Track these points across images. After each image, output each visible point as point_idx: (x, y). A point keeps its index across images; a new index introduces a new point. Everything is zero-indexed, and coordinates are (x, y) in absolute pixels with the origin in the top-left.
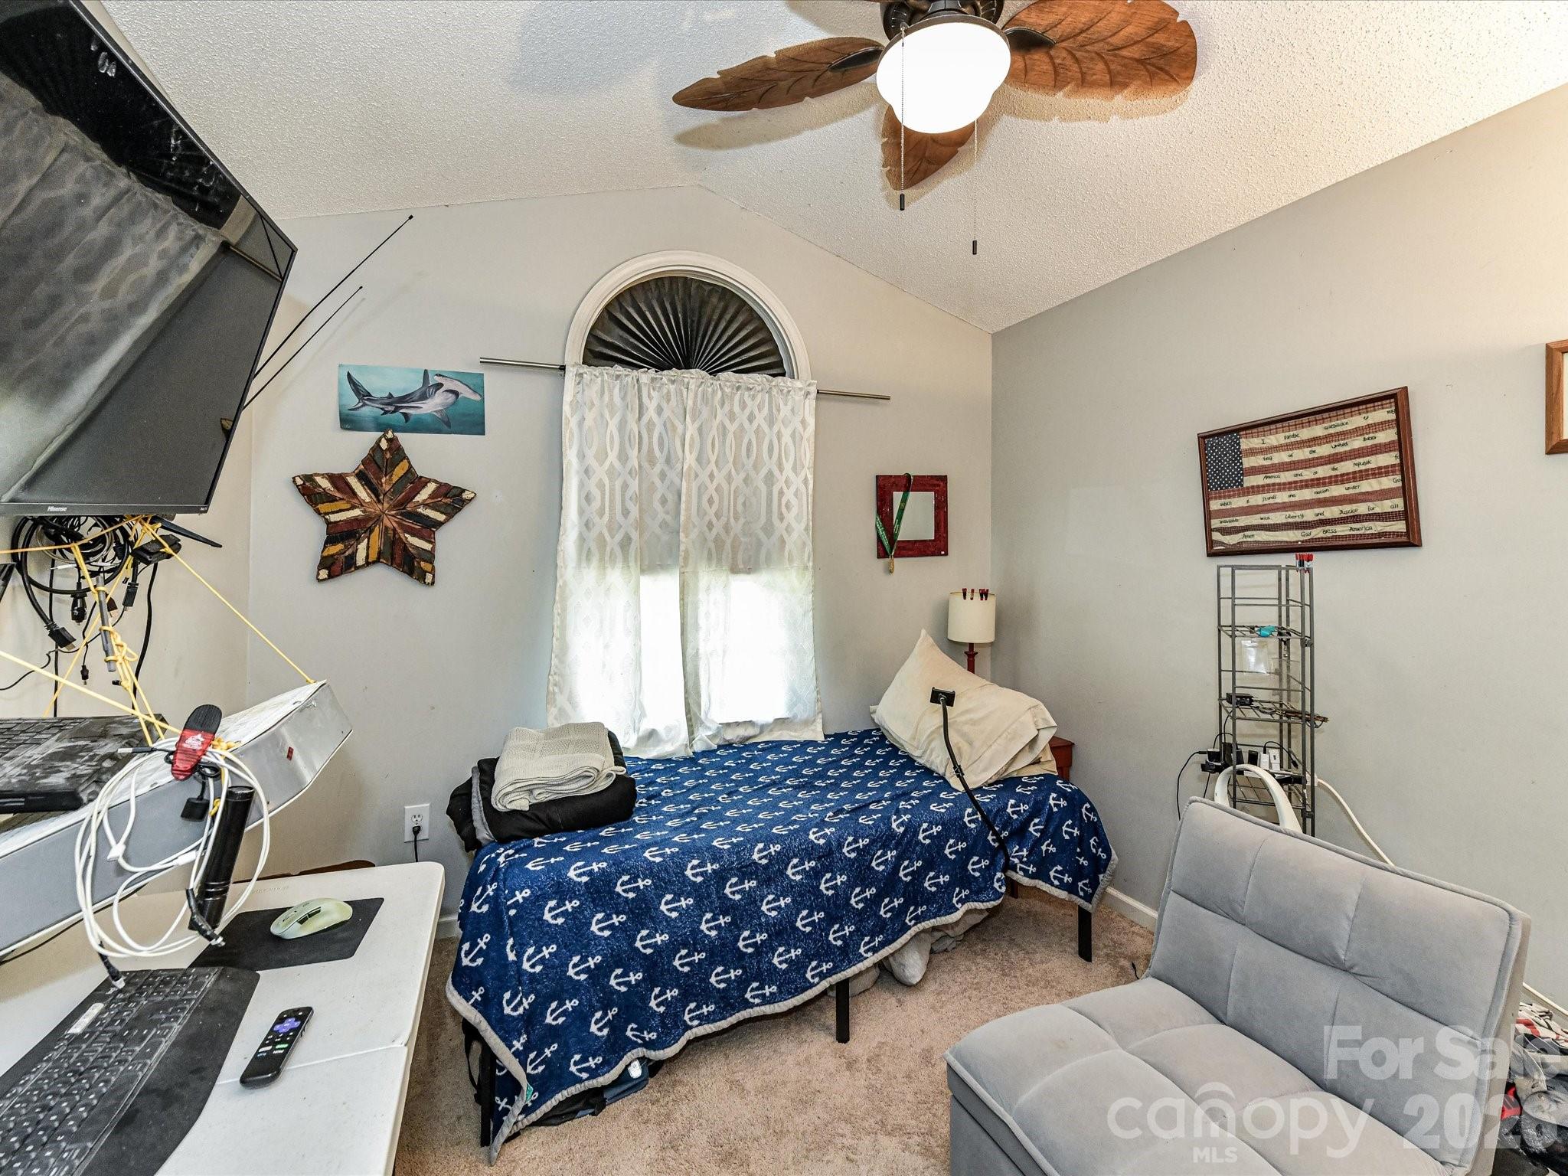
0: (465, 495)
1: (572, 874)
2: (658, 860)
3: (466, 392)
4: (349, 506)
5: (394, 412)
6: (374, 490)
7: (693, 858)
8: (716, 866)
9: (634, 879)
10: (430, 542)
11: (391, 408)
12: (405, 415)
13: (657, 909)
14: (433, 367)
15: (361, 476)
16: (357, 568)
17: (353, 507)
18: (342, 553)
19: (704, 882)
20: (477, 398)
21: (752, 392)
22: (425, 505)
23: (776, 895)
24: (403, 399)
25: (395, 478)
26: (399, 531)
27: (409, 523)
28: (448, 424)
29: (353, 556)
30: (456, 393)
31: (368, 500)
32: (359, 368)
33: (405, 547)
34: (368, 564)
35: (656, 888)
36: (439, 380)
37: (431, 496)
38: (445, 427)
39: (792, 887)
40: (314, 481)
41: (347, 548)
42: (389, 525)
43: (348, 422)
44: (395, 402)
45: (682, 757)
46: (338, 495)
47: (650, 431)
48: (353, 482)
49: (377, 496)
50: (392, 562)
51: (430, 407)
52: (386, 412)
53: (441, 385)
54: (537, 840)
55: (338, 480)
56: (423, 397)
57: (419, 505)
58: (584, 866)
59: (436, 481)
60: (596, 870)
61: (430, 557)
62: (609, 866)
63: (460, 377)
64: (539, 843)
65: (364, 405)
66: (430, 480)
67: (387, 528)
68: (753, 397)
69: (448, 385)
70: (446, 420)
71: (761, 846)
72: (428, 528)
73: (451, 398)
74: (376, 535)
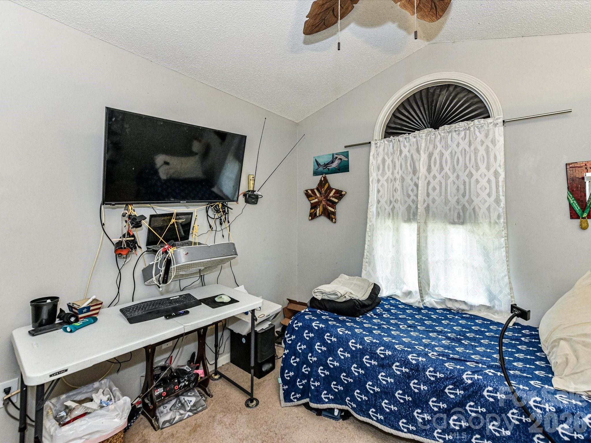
0: (343, 193)
1: (314, 324)
2: (341, 333)
3: (344, 159)
4: (315, 198)
5: (325, 168)
6: (320, 193)
7: (353, 339)
8: (361, 347)
9: (331, 336)
10: (334, 209)
11: (325, 167)
12: (328, 169)
13: (337, 352)
14: (335, 152)
15: (317, 189)
16: (317, 217)
17: (316, 199)
18: (314, 212)
19: (355, 351)
20: (346, 159)
21: (457, 132)
22: (333, 197)
23: (386, 374)
24: (328, 164)
25: (325, 189)
26: (326, 205)
27: (329, 203)
28: (339, 170)
29: (316, 213)
30: (341, 159)
31: (319, 196)
32: (318, 157)
33: (328, 210)
34: (320, 216)
35: (338, 343)
36: (336, 156)
37: (334, 194)
38: (338, 171)
39: (395, 375)
40: (308, 191)
41: (315, 211)
42: (324, 204)
43: (316, 173)
44: (326, 165)
45: (416, 306)
46: (313, 195)
47: (406, 160)
48: (316, 191)
49: (321, 194)
50: (325, 215)
51: (335, 165)
52: (324, 169)
53: (337, 157)
54: (319, 311)
55: (312, 190)
56: (332, 162)
57: (331, 197)
58: (318, 324)
59: (335, 189)
60: (321, 327)
61: (334, 213)
62: (324, 327)
63: (342, 154)
64: (319, 312)
65: (319, 167)
66: (333, 189)
67: (323, 204)
68: (459, 134)
69: (339, 157)
70: (338, 168)
71: (382, 348)
72: (333, 204)
73: (340, 161)
74: (321, 206)
